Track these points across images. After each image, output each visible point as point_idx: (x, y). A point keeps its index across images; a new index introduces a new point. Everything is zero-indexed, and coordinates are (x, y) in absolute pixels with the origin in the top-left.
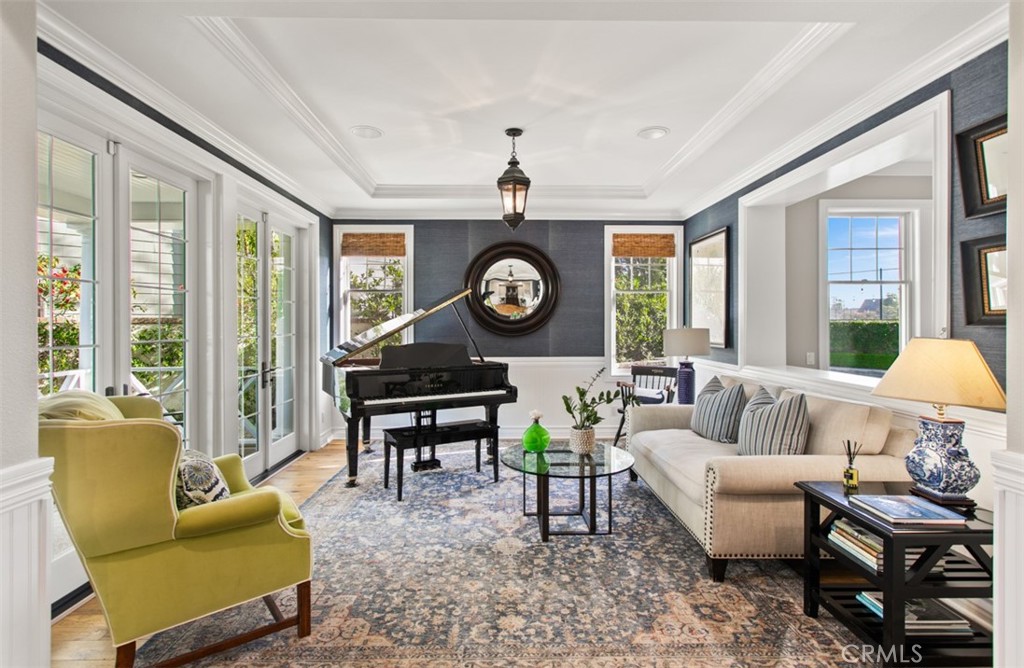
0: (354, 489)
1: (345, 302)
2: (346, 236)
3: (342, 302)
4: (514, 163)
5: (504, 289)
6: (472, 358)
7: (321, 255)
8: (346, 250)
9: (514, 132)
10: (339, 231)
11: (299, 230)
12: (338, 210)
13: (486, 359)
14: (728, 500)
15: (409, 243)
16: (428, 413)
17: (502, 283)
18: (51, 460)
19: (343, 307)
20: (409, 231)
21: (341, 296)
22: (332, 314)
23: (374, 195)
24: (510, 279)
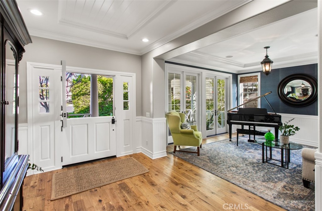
0: (230, 142)
1: (241, 96)
2: (241, 78)
3: (240, 96)
4: (267, 57)
5: (301, 90)
6: (268, 113)
7: (233, 83)
8: (241, 82)
9: (267, 48)
10: (239, 77)
11: (227, 78)
12: (239, 71)
13: (277, 114)
14: (308, 162)
15: (259, 78)
16: (253, 127)
17: (300, 88)
18: (166, 118)
19: (240, 97)
20: (259, 74)
21: (240, 94)
22: (237, 99)
23: (244, 67)
24: (303, 86)
